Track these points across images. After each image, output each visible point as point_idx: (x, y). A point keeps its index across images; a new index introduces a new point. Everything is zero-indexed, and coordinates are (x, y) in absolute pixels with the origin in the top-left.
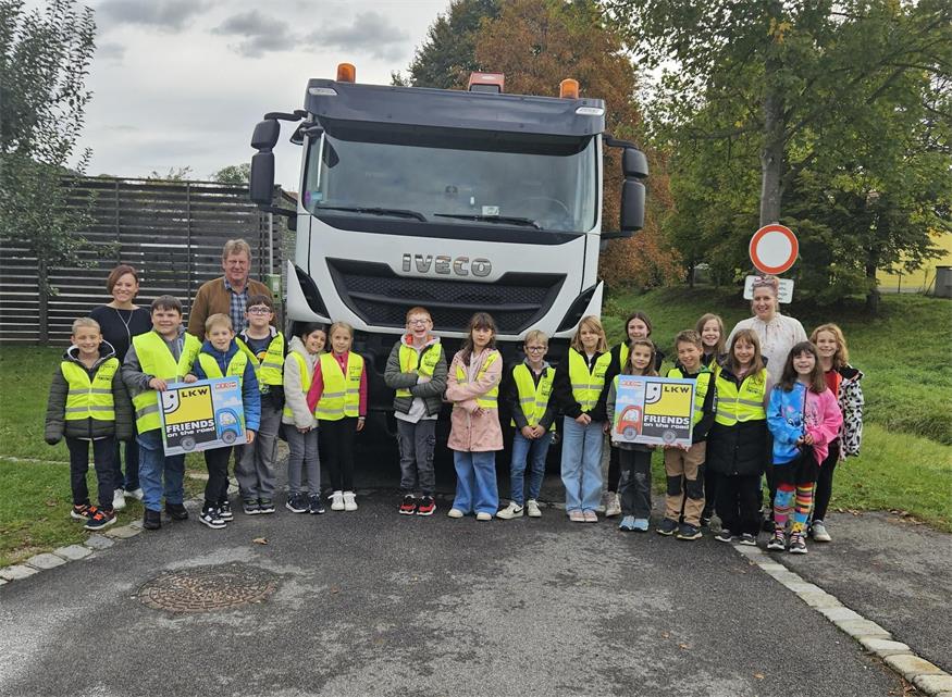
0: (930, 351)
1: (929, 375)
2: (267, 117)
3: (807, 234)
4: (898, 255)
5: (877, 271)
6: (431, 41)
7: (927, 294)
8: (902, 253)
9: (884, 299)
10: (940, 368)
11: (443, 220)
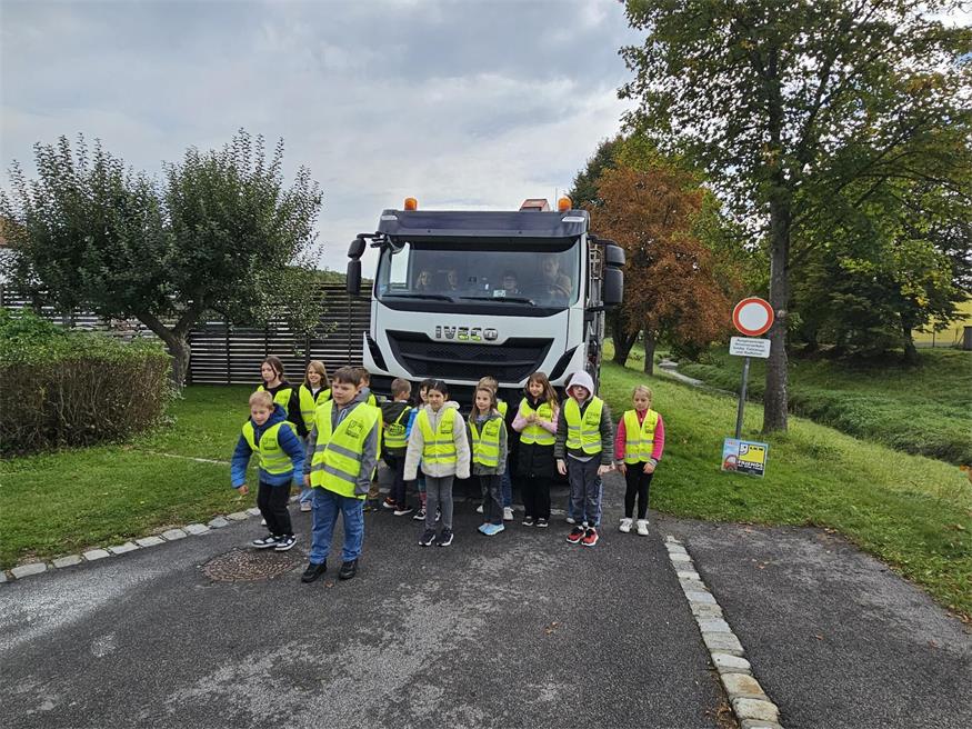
0: (957, 391)
1: (953, 410)
2: (358, 237)
3: (851, 305)
4: (927, 319)
5: (913, 332)
6: (575, 187)
7: (957, 347)
8: (931, 317)
9: (919, 351)
10: (964, 404)
11: (465, 302)
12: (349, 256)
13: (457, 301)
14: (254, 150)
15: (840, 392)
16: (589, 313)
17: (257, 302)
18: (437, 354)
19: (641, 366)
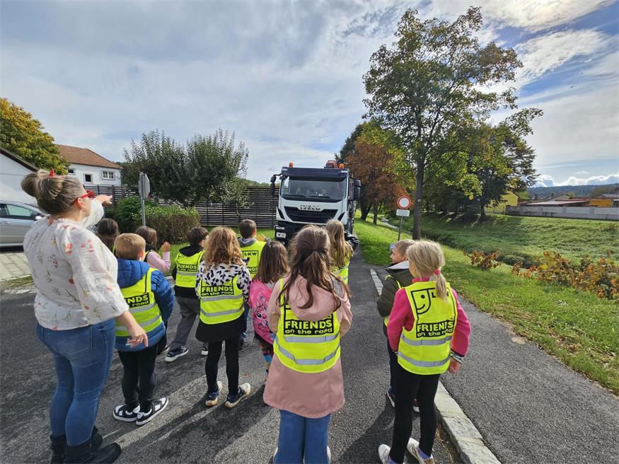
4: (490, 202)
5: (484, 207)
9: (486, 215)
10: (500, 237)
15: (453, 232)
16: (349, 202)
18: (301, 214)
19: (372, 221)
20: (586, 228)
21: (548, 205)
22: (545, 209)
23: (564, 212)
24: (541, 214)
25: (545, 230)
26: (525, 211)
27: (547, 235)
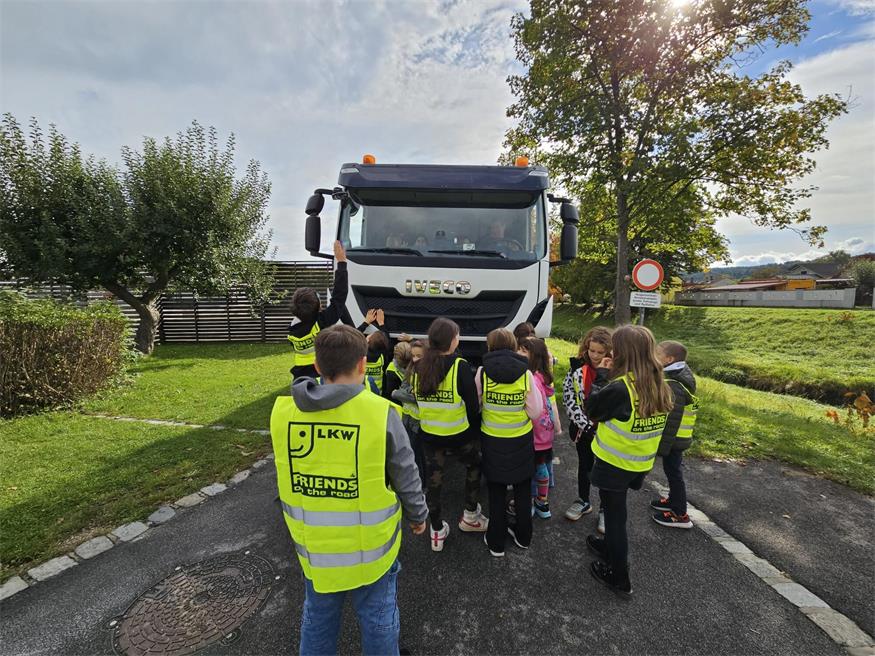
2: (316, 192)
11: (435, 255)
12: (307, 212)
13: (426, 255)
14: (207, 140)
17: (215, 273)
18: (407, 309)
20: (807, 321)
21: (731, 290)
22: (732, 296)
23: (760, 298)
24: (726, 303)
25: (746, 325)
26: (702, 298)
27: (753, 334)
